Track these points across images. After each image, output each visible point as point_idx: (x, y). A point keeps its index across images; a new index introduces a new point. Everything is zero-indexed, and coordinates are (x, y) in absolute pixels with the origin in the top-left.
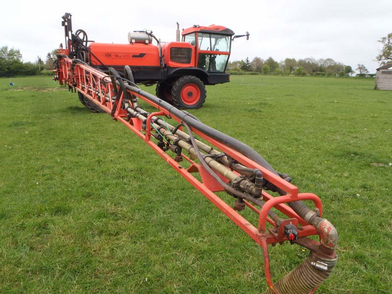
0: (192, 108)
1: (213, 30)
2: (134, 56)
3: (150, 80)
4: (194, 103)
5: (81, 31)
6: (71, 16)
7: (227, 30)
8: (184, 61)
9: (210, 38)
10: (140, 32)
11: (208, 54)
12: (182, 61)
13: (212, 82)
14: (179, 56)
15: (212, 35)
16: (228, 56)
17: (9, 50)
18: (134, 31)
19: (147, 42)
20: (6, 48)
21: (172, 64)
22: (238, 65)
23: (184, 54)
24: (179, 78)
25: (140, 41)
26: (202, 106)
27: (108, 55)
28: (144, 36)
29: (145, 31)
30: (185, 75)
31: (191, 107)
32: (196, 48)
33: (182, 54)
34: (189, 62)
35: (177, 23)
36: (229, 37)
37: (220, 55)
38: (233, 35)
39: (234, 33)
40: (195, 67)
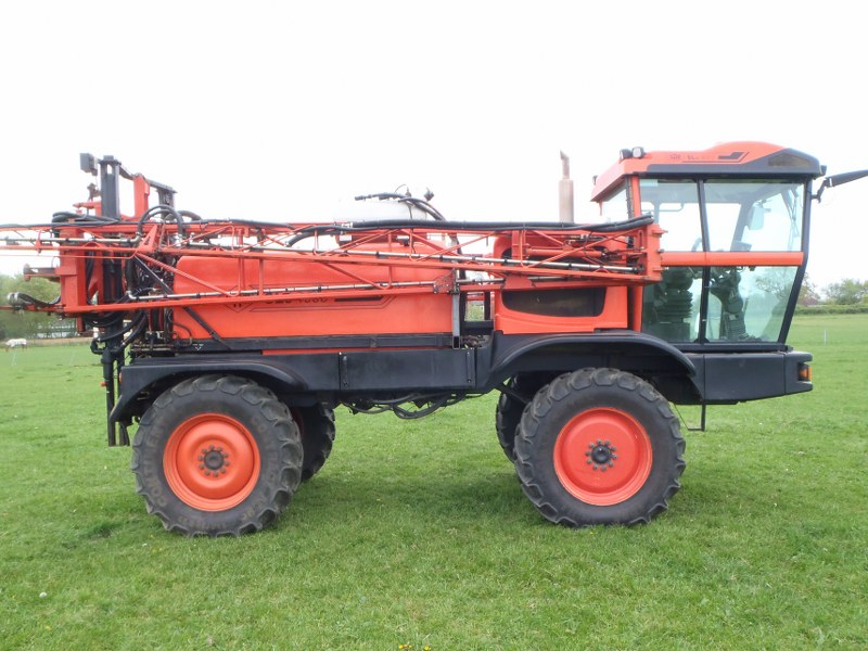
0: (607, 523)
1: (715, 160)
7: (787, 156)
9: (701, 202)
10: (381, 197)
13: (710, 396)
15: (708, 187)
16: (794, 270)
18: (357, 199)
21: (512, 321)
26: (660, 510)
28: (396, 212)
29: (402, 192)
30: (574, 368)
31: (609, 513)
34: (595, 310)
35: (564, 158)
36: (800, 189)
37: (752, 267)
38: (819, 175)
39: (824, 168)
40: (631, 326)
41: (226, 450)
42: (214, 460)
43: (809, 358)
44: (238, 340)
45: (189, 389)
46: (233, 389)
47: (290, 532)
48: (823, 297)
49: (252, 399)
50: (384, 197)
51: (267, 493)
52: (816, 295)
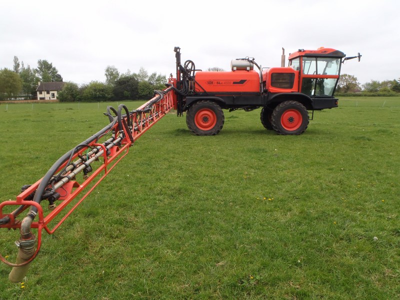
0: (292, 134)
1: (320, 53)
2: (234, 83)
3: (251, 105)
4: (295, 129)
5: (190, 61)
6: (180, 49)
8: (286, 86)
9: (316, 61)
10: (242, 59)
11: (314, 78)
12: (283, 86)
14: (281, 81)
15: (318, 58)
16: (336, 79)
17: (157, 76)
18: (237, 59)
19: (248, 68)
20: (155, 75)
21: (272, 89)
22: (389, 85)
23: (285, 79)
24: (280, 103)
25: (241, 68)
26: (303, 132)
27: (210, 83)
28: (246, 63)
29: (247, 58)
30: (286, 101)
31: (292, 132)
32: (300, 73)
33: (283, 79)
34: (291, 87)
35: (283, 49)
37: (327, 79)
38: (343, 57)
39: (345, 55)
40: (298, 92)
41: (208, 117)
42: (205, 119)
43: (338, 100)
44: (211, 93)
45: (201, 103)
46: (211, 103)
47: (217, 136)
48: (363, 89)
49: (215, 105)
50: (243, 59)
51: (218, 126)
52: (360, 88)
